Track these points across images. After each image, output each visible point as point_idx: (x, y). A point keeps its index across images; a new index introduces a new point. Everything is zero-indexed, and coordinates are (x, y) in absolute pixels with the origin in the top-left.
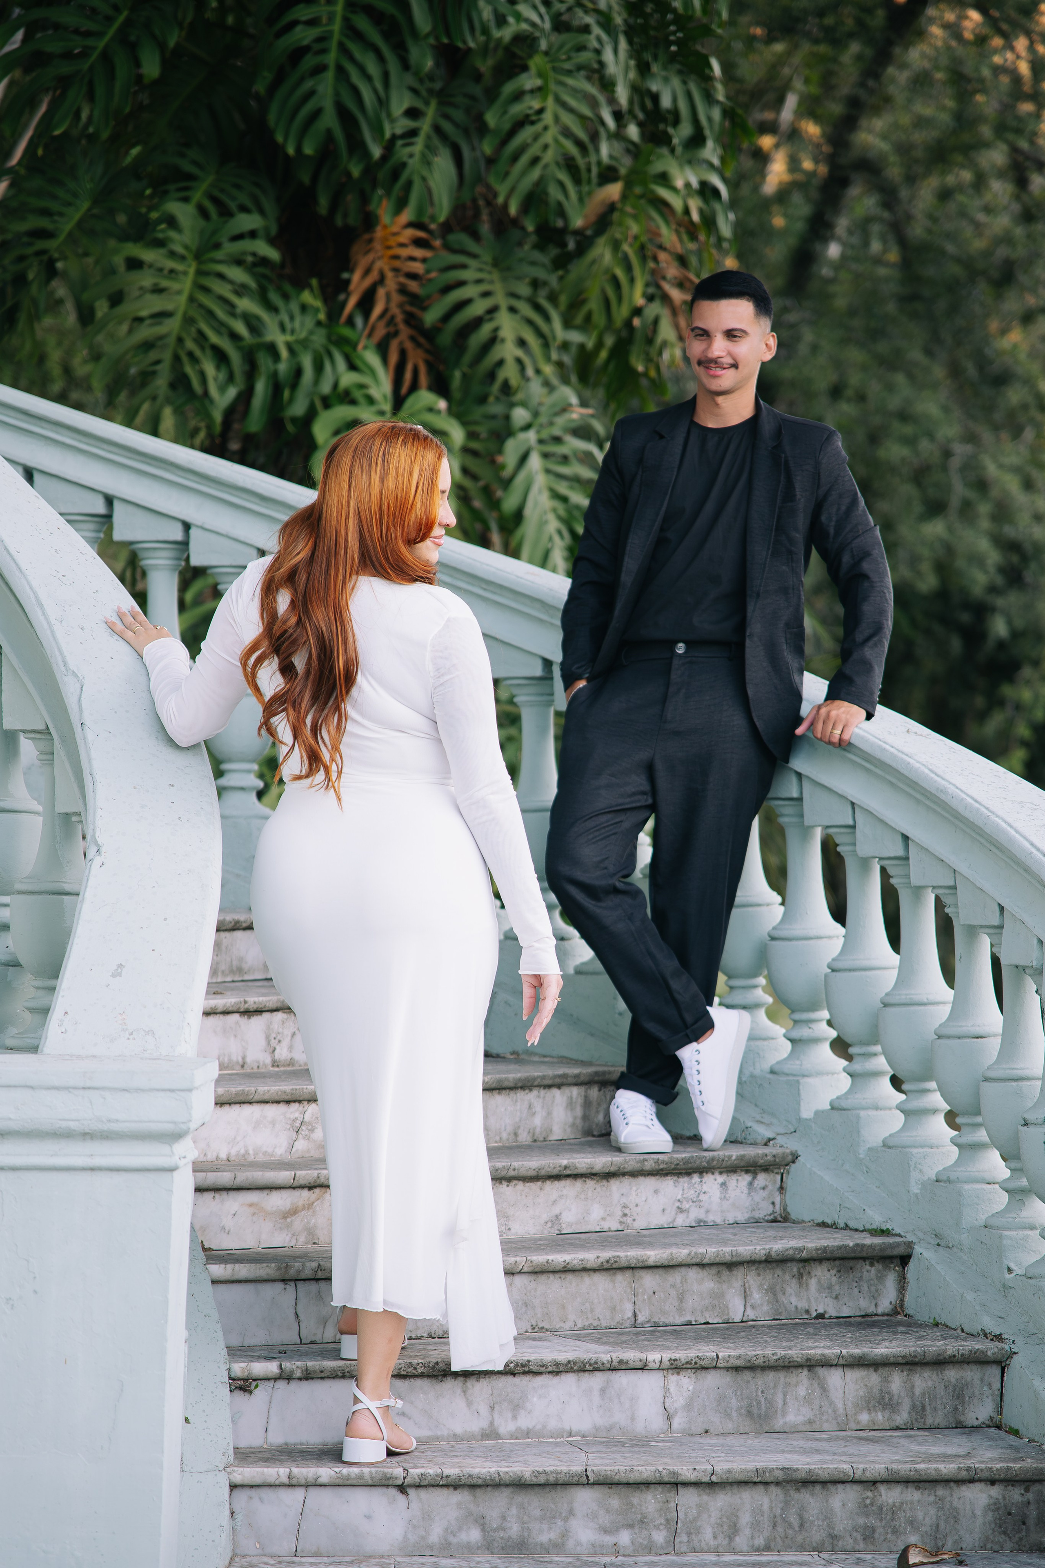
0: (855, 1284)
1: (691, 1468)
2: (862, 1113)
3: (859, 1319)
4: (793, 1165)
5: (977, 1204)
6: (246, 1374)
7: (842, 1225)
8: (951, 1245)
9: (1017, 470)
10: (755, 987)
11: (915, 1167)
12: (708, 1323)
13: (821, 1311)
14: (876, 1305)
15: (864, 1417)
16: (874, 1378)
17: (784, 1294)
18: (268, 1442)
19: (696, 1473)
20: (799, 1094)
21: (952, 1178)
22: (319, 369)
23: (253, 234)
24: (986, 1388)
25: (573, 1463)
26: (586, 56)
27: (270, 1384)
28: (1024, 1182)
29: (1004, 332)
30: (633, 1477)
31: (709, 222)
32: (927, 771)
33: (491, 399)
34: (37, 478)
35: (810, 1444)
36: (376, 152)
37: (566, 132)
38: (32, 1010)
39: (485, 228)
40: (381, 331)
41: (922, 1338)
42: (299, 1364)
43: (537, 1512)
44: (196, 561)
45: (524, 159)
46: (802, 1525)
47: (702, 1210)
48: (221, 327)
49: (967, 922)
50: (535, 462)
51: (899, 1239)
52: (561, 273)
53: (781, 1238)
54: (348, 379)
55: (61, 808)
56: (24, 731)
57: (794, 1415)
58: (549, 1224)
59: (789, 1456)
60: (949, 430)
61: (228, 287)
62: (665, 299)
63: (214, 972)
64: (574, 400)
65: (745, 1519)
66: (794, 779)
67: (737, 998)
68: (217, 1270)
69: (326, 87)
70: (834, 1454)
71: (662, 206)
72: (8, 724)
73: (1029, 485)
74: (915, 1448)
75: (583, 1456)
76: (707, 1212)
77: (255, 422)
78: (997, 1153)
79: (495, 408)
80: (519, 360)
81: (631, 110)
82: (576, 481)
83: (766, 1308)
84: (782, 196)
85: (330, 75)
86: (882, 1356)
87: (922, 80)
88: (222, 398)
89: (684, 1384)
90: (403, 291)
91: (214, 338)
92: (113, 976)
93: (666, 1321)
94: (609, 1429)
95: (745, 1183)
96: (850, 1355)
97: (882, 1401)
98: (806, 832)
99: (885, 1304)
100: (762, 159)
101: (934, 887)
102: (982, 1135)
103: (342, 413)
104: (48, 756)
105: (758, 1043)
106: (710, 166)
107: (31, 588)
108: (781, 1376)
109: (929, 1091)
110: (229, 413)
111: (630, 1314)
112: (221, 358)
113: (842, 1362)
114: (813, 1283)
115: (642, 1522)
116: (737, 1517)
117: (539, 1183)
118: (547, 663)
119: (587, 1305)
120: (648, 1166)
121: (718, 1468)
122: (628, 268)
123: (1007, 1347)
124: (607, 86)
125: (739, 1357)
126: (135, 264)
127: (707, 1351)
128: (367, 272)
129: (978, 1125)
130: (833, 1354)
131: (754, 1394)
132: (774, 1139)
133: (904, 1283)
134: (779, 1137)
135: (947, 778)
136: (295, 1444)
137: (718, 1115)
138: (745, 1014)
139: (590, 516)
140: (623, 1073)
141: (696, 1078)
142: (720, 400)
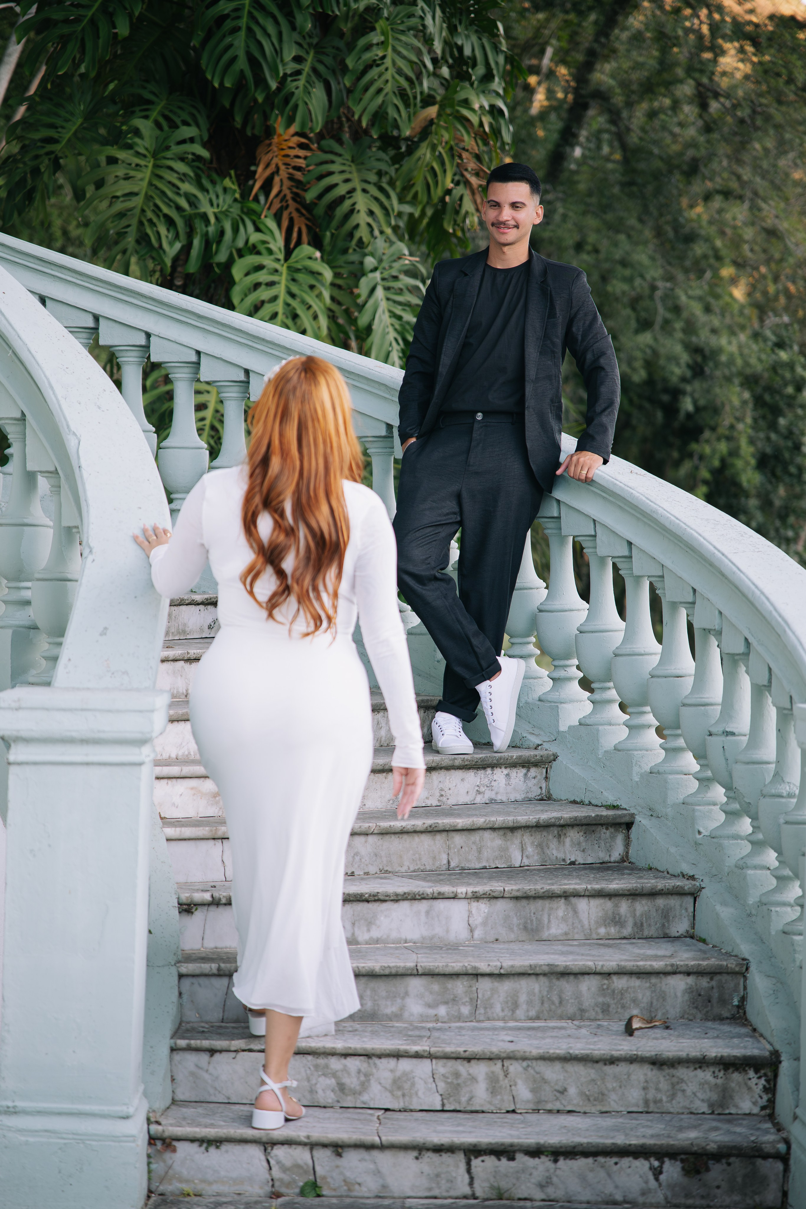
0: (596, 842)
1: (487, 964)
2: (601, 728)
3: (599, 865)
4: (554, 762)
5: (678, 789)
6: (189, 901)
7: (587, 802)
8: (660, 816)
9: (700, 299)
10: (529, 643)
11: (636, 764)
12: (497, 867)
13: (573, 859)
14: (610, 856)
15: (602, 931)
16: (608, 904)
17: (548, 848)
18: (204, 946)
19: (490, 967)
20: (558, 715)
21: (661, 771)
22: (236, 230)
23: (192, 140)
24: (683, 911)
25: (408, 962)
26: (414, 21)
27: (206, 908)
28: (709, 774)
29: (692, 206)
30: (448, 970)
31: (496, 132)
32: (644, 499)
33: (351, 251)
34: (48, 302)
35: (565, 949)
36: (274, 85)
37: (400, 72)
38: (46, 658)
39: (346, 136)
40: (277, 205)
41: (641, 878)
42: (225, 894)
43: (384, 994)
44: (153, 359)
45: (372, 90)
46: (561, 1003)
47: (493, 793)
48: (170, 202)
49: (671, 600)
50: (380, 293)
51: (625, 812)
52: (397, 166)
53: (546, 811)
54: (255, 237)
55: (65, 523)
56: (40, 472)
57: (555, 929)
58: (391, 802)
59: (552, 956)
60: (655, 273)
61: (176, 175)
62: (467, 183)
63: (167, 633)
64: (406, 252)
65: (523, 998)
66: (555, 504)
67: (516, 650)
68: (171, 832)
69: (240, 41)
70: (583, 955)
71: (465, 121)
72: (30, 467)
73: (708, 309)
74: (637, 951)
75: (414, 956)
76: (497, 793)
77: (193, 266)
78: (691, 754)
79: (353, 257)
80: (369, 225)
81: (443, 57)
82: (407, 305)
83: (536, 858)
84: (543, 116)
85: (243, 33)
86: (614, 889)
87: (637, 38)
88: (172, 250)
89: (482, 908)
90: (291, 178)
91: (165, 210)
92: (101, 635)
93: (470, 866)
94: (432, 938)
95: (522, 774)
96: (594, 890)
97: (616, 920)
98: (562, 539)
99: (616, 855)
100: (530, 91)
101: (649, 577)
102: (681, 742)
103: (251, 260)
104: (57, 488)
105: (531, 681)
106: (498, 94)
107: (45, 376)
108: (547, 903)
109: (645, 713)
110: (176, 260)
111: (445, 862)
112: (170, 222)
113: (587, 894)
114: (568, 841)
115: (454, 1000)
116: (518, 997)
117: (384, 774)
118: (389, 427)
119: (417, 855)
120: (457, 763)
121: (504, 965)
122: (443, 164)
123: (698, 884)
124: (428, 41)
125: (518, 890)
126: (112, 161)
127: (497, 886)
128: (268, 165)
129: (678, 736)
130: (581, 888)
131: (529, 915)
132: (541, 745)
133: (629, 841)
134: (544, 744)
135: (657, 503)
136: (222, 948)
137: (504, 729)
138: (522, 661)
139: (417, 328)
140: (440, 701)
141: (489, 704)
142: (506, 249)
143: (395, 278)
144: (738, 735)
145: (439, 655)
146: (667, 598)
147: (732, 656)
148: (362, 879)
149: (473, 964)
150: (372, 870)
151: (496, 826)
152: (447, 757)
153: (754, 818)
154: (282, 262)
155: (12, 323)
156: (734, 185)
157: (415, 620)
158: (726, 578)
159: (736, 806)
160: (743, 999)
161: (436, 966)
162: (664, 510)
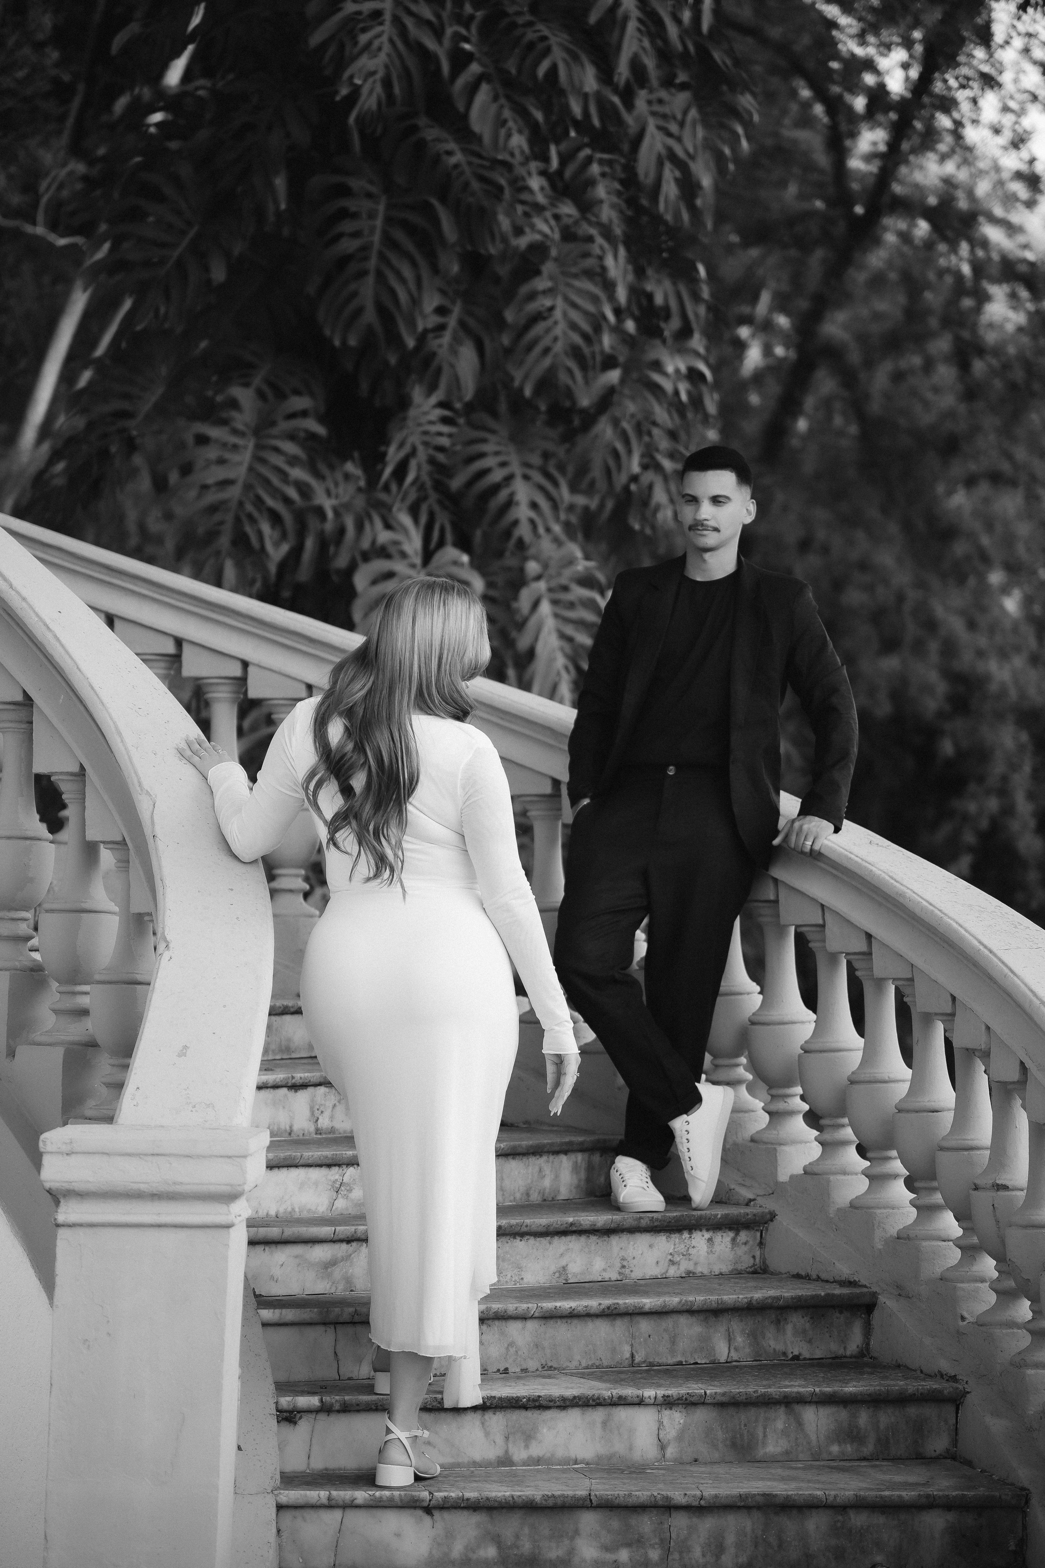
0: (826, 1330)
1: (683, 1493)
2: (832, 1178)
3: (830, 1361)
4: (771, 1223)
5: (934, 1259)
6: (291, 1407)
7: (814, 1277)
8: (910, 1296)
9: (962, 612)
10: (738, 1065)
11: (879, 1226)
12: (696, 1363)
13: (796, 1353)
14: (845, 1348)
15: (835, 1448)
16: (843, 1414)
17: (764, 1338)
18: (311, 1467)
19: (687, 1498)
20: (776, 1160)
21: (911, 1236)
22: (360, 527)
23: (304, 414)
24: (942, 1423)
25: (578, 1488)
26: (589, 263)
27: (313, 1416)
28: (975, 1240)
29: (950, 493)
30: (631, 1501)
31: (697, 402)
32: (887, 878)
33: (507, 554)
34: (117, 623)
35: (787, 1473)
36: (411, 343)
37: (574, 326)
38: (108, 1085)
39: (503, 407)
40: (413, 496)
41: (886, 1378)
42: (337, 1401)
43: (547, 1532)
44: (253, 694)
45: (538, 349)
46: (780, 1546)
47: (691, 1263)
48: (276, 493)
49: (923, 1010)
50: (545, 608)
51: (865, 1290)
52: (567, 446)
53: (761, 1288)
54: (384, 536)
55: (136, 909)
56: (104, 842)
57: (773, 1446)
58: (557, 1275)
59: (769, 1483)
60: (902, 578)
61: (282, 458)
62: (658, 468)
63: (266, 1051)
64: (579, 554)
65: (730, 1539)
66: (771, 886)
67: (722, 1075)
68: (267, 1314)
69: (367, 289)
70: (809, 1481)
71: (656, 389)
72: (92, 835)
73: (972, 625)
74: (880, 1476)
75: (587, 1482)
76: (696, 1264)
77: (304, 573)
78: (951, 1214)
79: (510, 561)
80: (532, 522)
81: (629, 308)
82: (581, 624)
83: (747, 1350)
84: (758, 377)
85: (370, 280)
86: (851, 1393)
87: (878, 281)
88: (276, 552)
89: (675, 1419)
90: (432, 461)
91: (270, 502)
92: (179, 1056)
93: (660, 1361)
94: (610, 1457)
95: (729, 1239)
96: (823, 1394)
97: (851, 1434)
98: (781, 930)
99: (853, 1347)
100: (741, 346)
101: (894, 979)
102: (938, 1198)
103: (379, 565)
104: (124, 864)
105: (741, 1115)
106: (697, 354)
107: (111, 719)
108: (762, 1413)
109: (890, 1158)
110: (283, 566)
111: (628, 1355)
112: (276, 519)
113: (815, 1399)
114: (789, 1328)
115: (639, 1541)
116: (723, 1538)
117: (548, 1238)
118: (556, 783)
119: (590, 1346)
120: (644, 1223)
121: (706, 1494)
122: (627, 442)
123: (961, 1387)
124: (609, 286)
125: (724, 1394)
126: (202, 440)
127: (696, 1388)
128: (401, 445)
129: (935, 1189)
130: (807, 1391)
131: (738, 1427)
132: (754, 1200)
133: (870, 1329)
134: (758, 1198)
135: (904, 884)
136: (333, 1470)
137: (705, 1178)
138: (729, 1090)
139: (594, 654)
140: (621, 1141)
141: (686, 1145)
142: (707, 556)
143: (565, 589)
144: (1013, 1190)
145: (620, 1081)
146: (920, 1005)
147: (1003, 1084)
148: (519, 1378)
150: (532, 1365)
151: (695, 1308)
152: (631, 1215)
153: (1035, 1300)
154: (419, 567)
155: (70, 650)
156: (1005, 467)
157: (590, 1035)
158: (995, 982)
159: (1011, 1284)
160: (1022, 1543)
161: (616, 1495)
162: (914, 892)
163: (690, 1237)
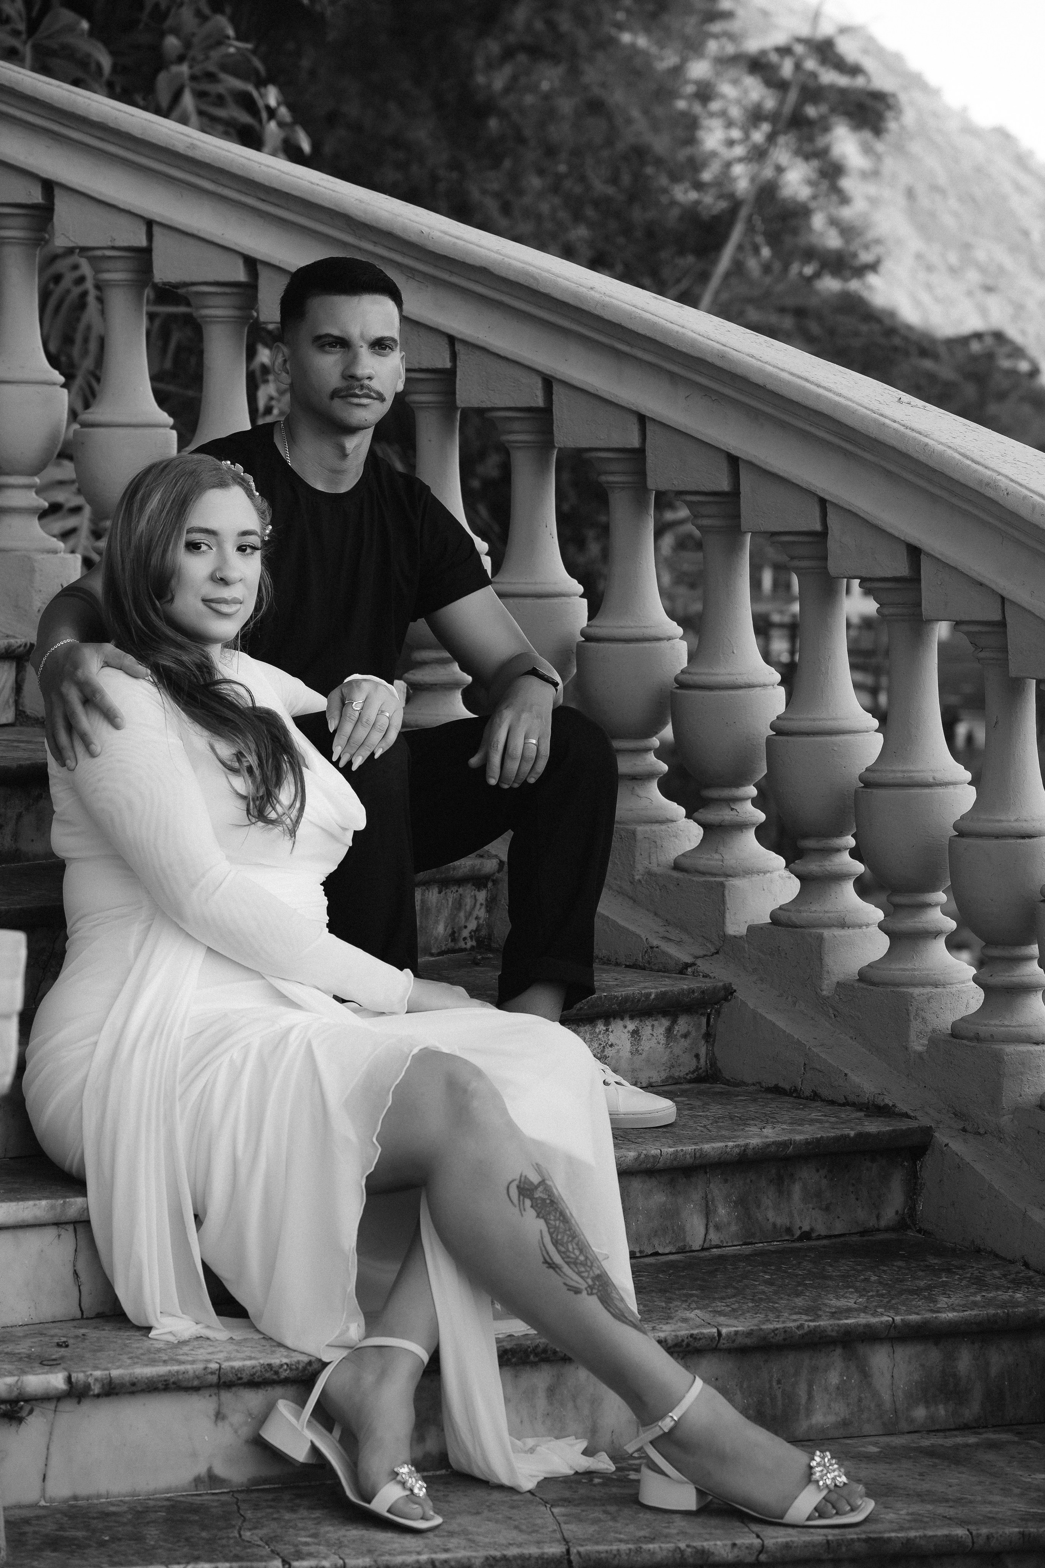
0: (851, 1189)
1: (729, 1543)
2: (826, 933)
3: (856, 1238)
4: (726, 1004)
5: (1022, 1073)
6: (15, 1393)
7: (808, 1093)
8: (982, 1131)
10: (647, 750)
11: (917, 1015)
12: (656, 1254)
13: (806, 1228)
14: (878, 1217)
15: (920, 1413)
16: (934, 1355)
17: (759, 1207)
18: (47, 1496)
19: (736, 1550)
20: (724, 902)
21: (982, 1035)
27: (52, 1406)
33: (141, 26)
42: (98, 1373)
51: (909, 1122)
57: (823, 1414)
60: (437, 158)
64: (231, 32)
70: (923, 1499)
79: (144, 36)
83: (734, 1228)
95: (662, 1030)
96: (906, 1324)
99: (889, 1214)
108: (807, 1360)
109: (929, 905)
113: (892, 1334)
114: (797, 1190)
125: (750, 1334)
127: (700, 1322)
130: (882, 1323)
131: (767, 1386)
132: (693, 964)
133: (916, 1184)
134: (699, 962)
135: (991, 466)
136: (88, 1498)
143: (211, 77)
149: (698, 1544)
151: (660, 1165)
154: (24, 37)
156: (547, 39)
161: (615, 1552)
162: (1012, 480)
163: (607, 1030)
